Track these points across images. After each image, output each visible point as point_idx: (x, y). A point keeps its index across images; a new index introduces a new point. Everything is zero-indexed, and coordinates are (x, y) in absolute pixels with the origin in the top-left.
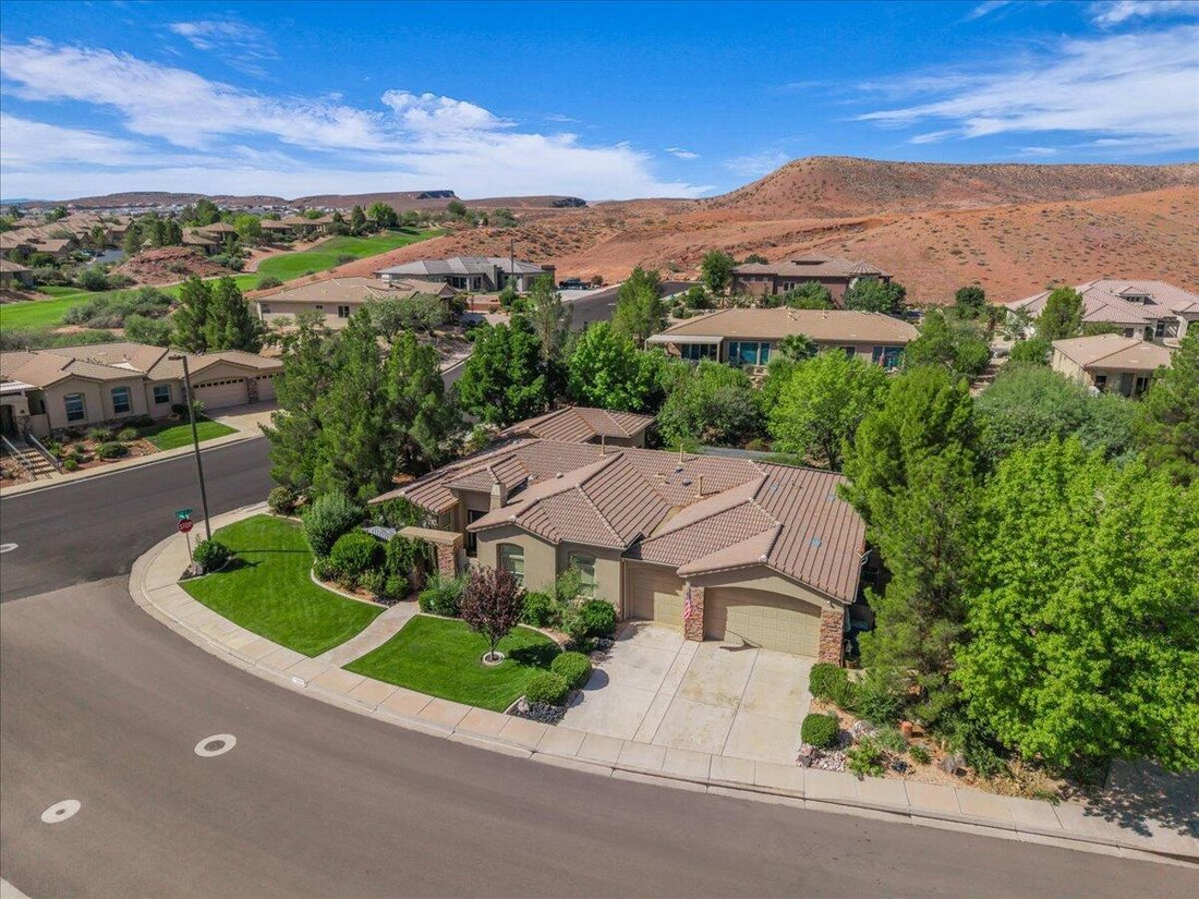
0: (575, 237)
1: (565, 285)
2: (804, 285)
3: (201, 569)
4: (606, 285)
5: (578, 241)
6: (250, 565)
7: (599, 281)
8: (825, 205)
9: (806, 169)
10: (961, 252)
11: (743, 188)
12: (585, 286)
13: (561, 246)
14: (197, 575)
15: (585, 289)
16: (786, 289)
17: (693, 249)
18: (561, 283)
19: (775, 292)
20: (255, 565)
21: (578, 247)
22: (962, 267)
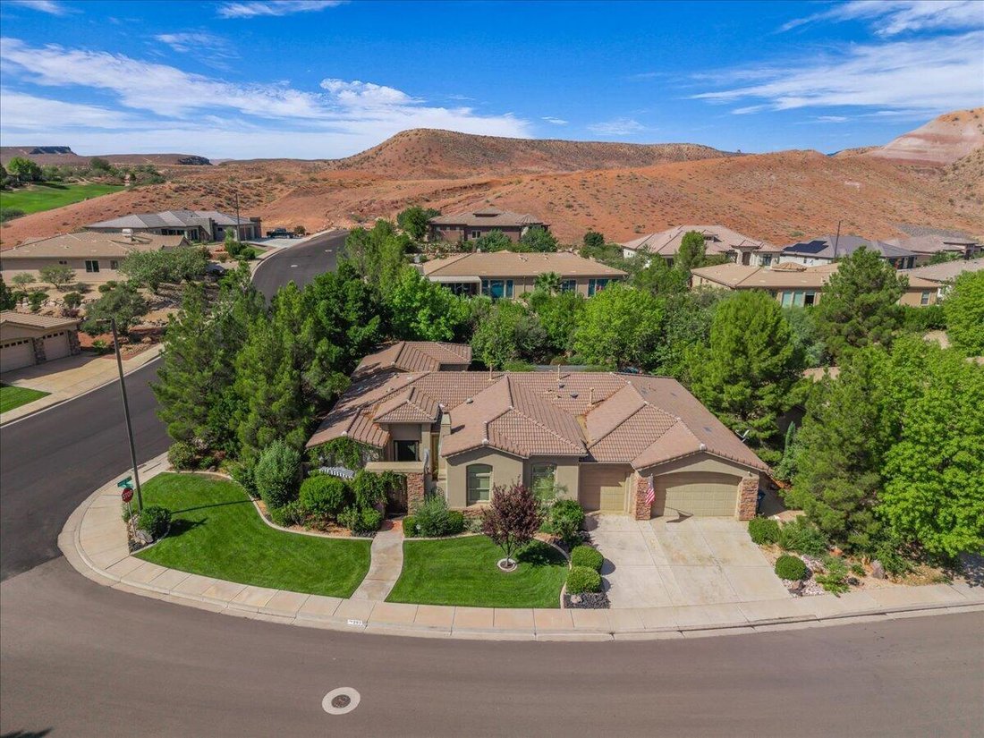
0: (254, 192)
1: (272, 235)
2: (490, 233)
3: (150, 537)
4: (308, 234)
5: (258, 195)
6: (198, 524)
7: (301, 231)
8: (436, 167)
9: (414, 138)
10: (572, 206)
11: (364, 152)
12: (291, 236)
13: (245, 200)
14: (147, 544)
15: (291, 237)
16: (474, 236)
17: (366, 203)
18: (268, 233)
19: (466, 239)
20: (202, 523)
21: (260, 201)
22: (576, 217)
